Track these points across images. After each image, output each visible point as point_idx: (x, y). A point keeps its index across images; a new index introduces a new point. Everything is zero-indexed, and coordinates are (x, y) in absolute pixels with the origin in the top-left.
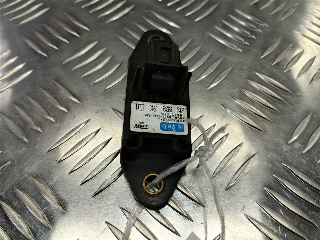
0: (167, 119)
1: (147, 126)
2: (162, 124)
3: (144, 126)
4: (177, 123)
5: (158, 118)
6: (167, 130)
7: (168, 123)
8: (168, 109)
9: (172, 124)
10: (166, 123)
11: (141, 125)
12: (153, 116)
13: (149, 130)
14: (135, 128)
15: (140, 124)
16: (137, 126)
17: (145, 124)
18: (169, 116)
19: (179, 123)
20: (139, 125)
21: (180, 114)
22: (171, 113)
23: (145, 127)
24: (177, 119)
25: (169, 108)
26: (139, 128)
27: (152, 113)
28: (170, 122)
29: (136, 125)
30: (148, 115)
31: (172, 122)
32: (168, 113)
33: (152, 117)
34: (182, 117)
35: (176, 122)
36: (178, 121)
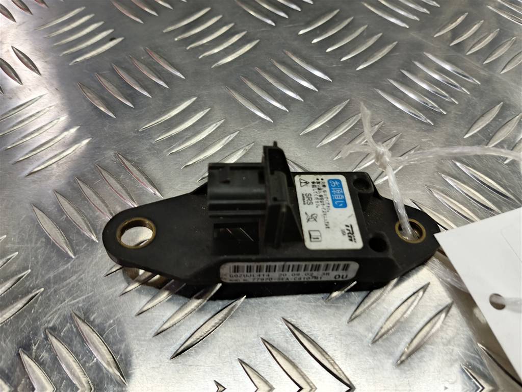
0: (325, 199)
1: (347, 226)
2: (336, 206)
3: (348, 230)
5: (328, 211)
6: (344, 200)
7: (332, 197)
8: (306, 199)
9: (332, 194)
10: (334, 201)
11: (348, 234)
12: (326, 218)
13: (353, 222)
14: (355, 242)
15: (347, 236)
16: (351, 238)
17: (345, 228)
18: (319, 197)
19: (327, 184)
21: (311, 184)
22: (313, 195)
23: (350, 228)
24: (322, 187)
25: (305, 197)
26: (354, 236)
27: (320, 220)
28: (329, 196)
29: (351, 240)
30: (326, 225)
31: (328, 193)
32: (313, 199)
33: (329, 219)
34: (316, 181)
35: (327, 189)
36: (324, 186)
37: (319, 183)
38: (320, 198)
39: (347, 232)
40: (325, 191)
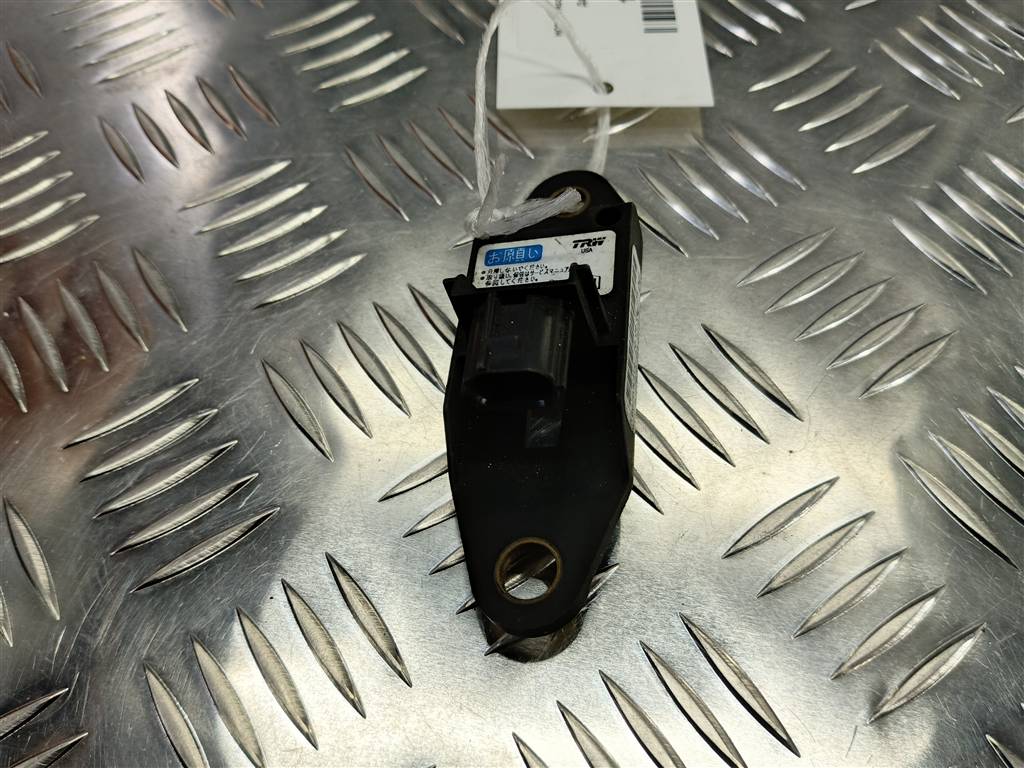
0: (523, 270)
1: (575, 246)
3: (582, 246)
4: (499, 267)
5: (546, 268)
11: (589, 245)
12: (559, 270)
13: (569, 240)
14: (604, 238)
15: (592, 248)
19: (494, 268)
20: (594, 244)
23: (580, 244)
24: (499, 273)
26: (595, 239)
28: (517, 266)
29: (601, 243)
31: (511, 267)
33: (562, 266)
34: (485, 281)
35: (503, 268)
36: (497, 271)
37: (490, 277)
38: (519, 277)
39: (586, 246)
40: (508, 270)
